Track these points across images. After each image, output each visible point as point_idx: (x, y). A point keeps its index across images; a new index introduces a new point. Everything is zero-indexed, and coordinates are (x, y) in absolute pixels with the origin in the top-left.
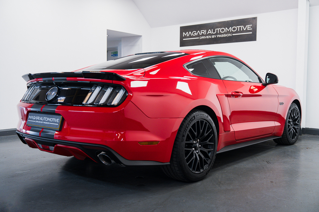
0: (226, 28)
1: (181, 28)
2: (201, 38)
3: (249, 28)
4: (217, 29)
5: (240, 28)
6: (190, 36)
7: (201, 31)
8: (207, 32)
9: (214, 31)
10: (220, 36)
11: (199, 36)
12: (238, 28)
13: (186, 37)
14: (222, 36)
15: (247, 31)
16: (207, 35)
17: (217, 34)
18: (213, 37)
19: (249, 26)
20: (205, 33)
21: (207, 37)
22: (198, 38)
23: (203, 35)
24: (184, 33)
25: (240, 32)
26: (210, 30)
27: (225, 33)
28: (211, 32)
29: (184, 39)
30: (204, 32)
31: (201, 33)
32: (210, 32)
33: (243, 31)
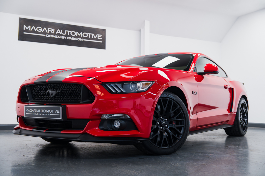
0: (77, 32)
1: (21, 19)
2: (48, 36)
3: (99, 37)
4: (67, 31)
5: (91, 35)
6: (33, 31)
7: (48, 29)
8: (55, 32)
9: (64, 32)
10: (70, 38)
11: (45, 33)
12: (88, 35)
13: (27, 31)
14: (73, 39)
15: (97, 39)
16: (55, 34)
17: (67, 35)
18: (63, 37)
19: (99, 36)
20: (53, 32)
21: (56, 37)
22: (45, 35)
23: (50, 33)
24: (25, 26)
25: (91, 39)
26: (59, 30)
27: (75, 37)
28: (60, 32)
29: (24, 33)
30: (51, 30)
31: (49, 31)
32: (58, 31)
33: (94, 39)
